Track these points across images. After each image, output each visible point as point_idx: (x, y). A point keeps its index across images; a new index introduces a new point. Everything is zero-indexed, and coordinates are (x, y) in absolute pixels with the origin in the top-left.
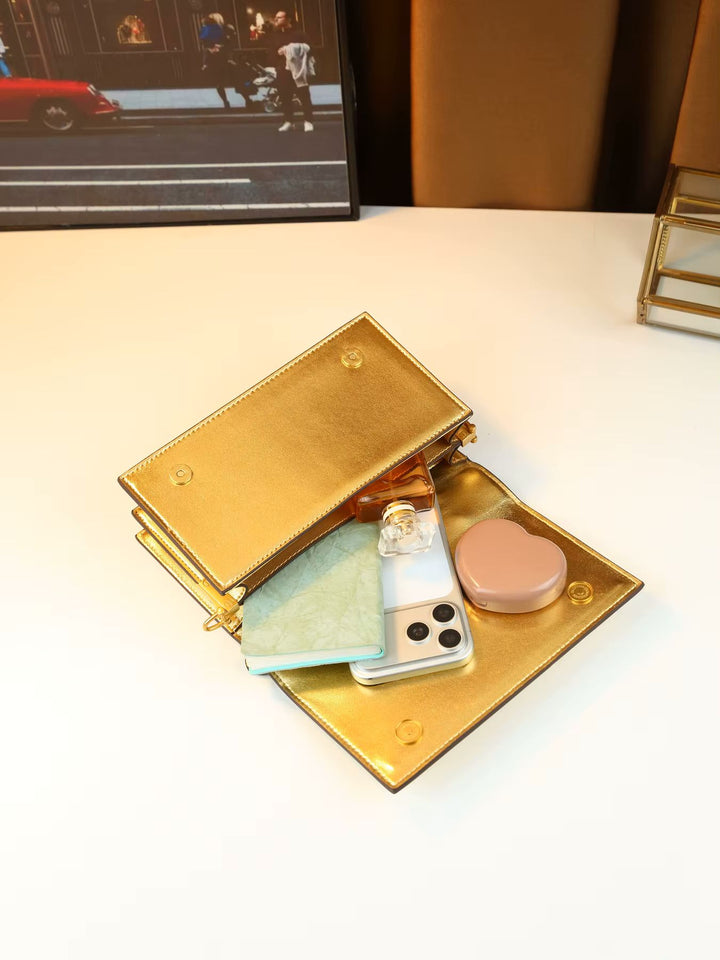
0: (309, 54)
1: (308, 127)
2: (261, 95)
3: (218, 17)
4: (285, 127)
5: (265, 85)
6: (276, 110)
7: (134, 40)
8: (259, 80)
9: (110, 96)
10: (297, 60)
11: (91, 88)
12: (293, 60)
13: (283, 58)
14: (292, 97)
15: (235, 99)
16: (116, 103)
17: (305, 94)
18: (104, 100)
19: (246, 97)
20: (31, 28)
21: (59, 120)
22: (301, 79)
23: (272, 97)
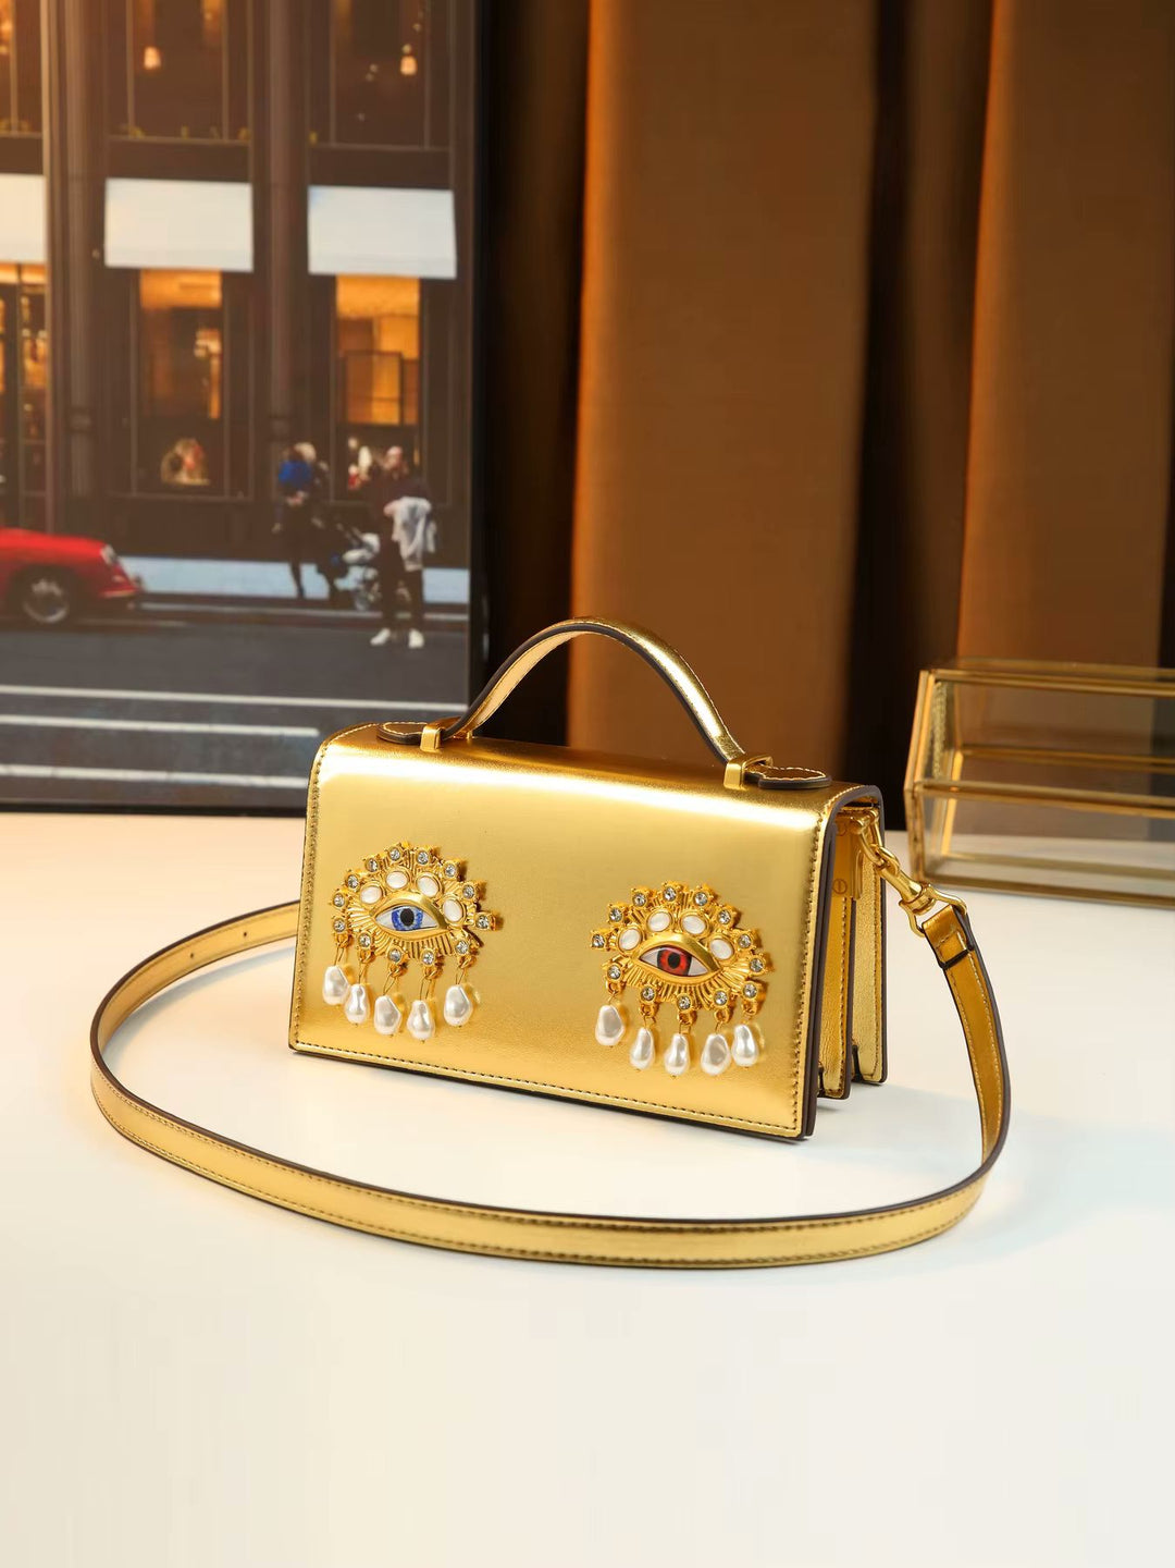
0: (430, 517)
1: (416, 640)
2: (351, 581)
3: (307, 450)
4: (381, 637)
5: (361, 563)
6: (372, 607)
7: (184, 478)
8: (353, 555)
9: (132, 566)
10: (410, 526)
11: (107, 553)
12: (405, 525)
13: (390, 521)
14: (397, 587)
15: (315, 583)
16: (138, 580)
17: (416, 582)
18: (122, 573)
19: (331, 581)
20: (41, 450)
21: (49, 603)
22: (412, 557)
23: (368, 583)
